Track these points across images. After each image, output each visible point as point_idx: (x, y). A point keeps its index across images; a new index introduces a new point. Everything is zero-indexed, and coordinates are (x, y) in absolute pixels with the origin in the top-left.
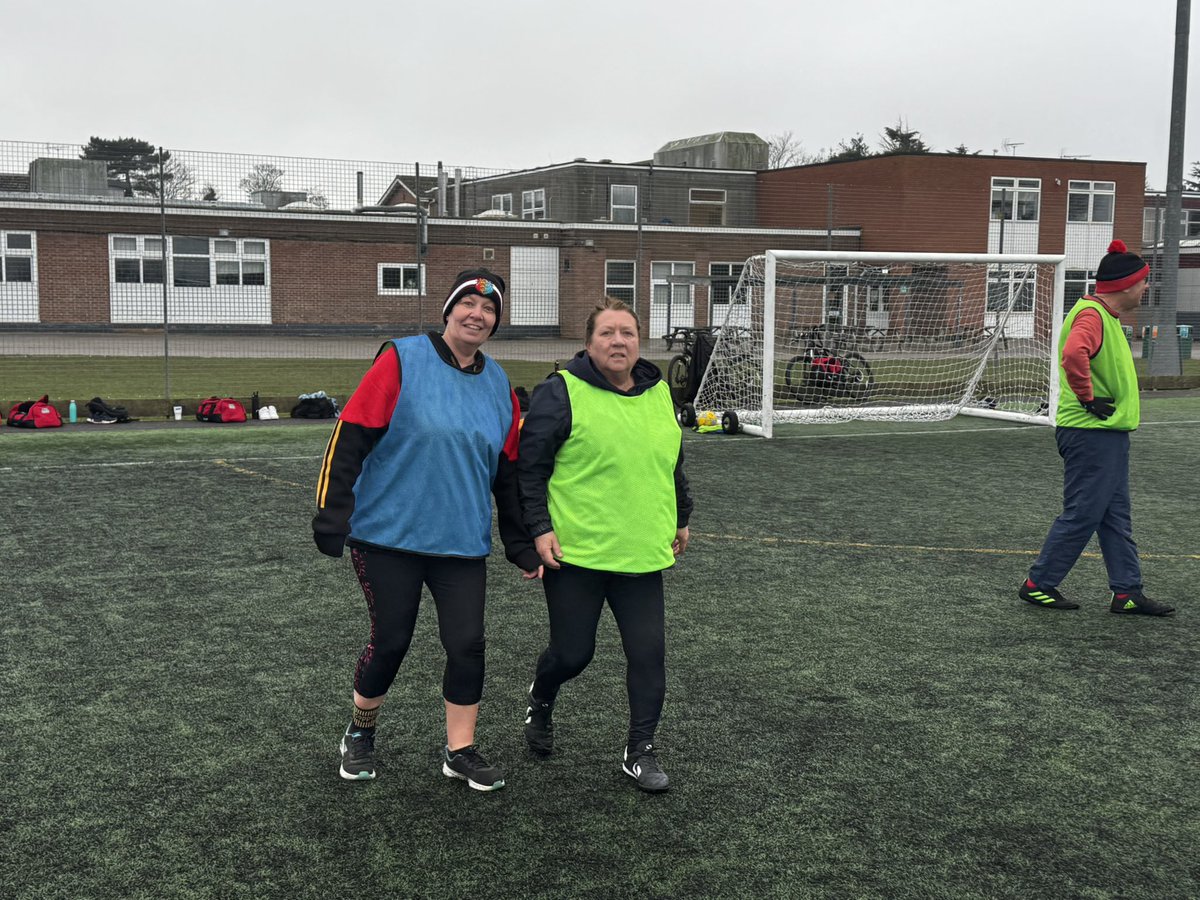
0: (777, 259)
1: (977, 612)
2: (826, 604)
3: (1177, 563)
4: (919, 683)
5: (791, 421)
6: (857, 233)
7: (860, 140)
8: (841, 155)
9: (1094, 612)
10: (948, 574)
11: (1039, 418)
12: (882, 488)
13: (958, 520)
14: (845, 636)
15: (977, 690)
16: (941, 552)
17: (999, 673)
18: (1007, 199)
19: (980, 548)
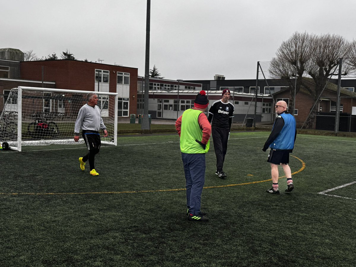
0: (22, 90)
1: (91, 219)
2: (34, 221)
3: (155, 193)
4: (68, 257)
5: (29, 145)
6: (54, 83)
7: (55, 55)
8: (48, 59)
9: (131, 216)
10: (82, 204)
11: (111, 143)
12: (60, 170)
13: (86, 181)
14: (40, 237)
15: (91, 258)
16: (80, 195)
17: (99, 247)
18: (100, 76)
19: (93, 192)
